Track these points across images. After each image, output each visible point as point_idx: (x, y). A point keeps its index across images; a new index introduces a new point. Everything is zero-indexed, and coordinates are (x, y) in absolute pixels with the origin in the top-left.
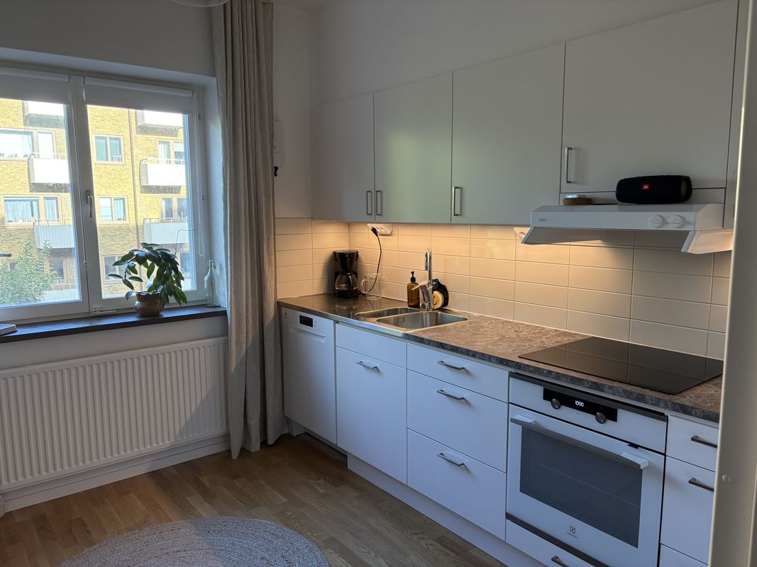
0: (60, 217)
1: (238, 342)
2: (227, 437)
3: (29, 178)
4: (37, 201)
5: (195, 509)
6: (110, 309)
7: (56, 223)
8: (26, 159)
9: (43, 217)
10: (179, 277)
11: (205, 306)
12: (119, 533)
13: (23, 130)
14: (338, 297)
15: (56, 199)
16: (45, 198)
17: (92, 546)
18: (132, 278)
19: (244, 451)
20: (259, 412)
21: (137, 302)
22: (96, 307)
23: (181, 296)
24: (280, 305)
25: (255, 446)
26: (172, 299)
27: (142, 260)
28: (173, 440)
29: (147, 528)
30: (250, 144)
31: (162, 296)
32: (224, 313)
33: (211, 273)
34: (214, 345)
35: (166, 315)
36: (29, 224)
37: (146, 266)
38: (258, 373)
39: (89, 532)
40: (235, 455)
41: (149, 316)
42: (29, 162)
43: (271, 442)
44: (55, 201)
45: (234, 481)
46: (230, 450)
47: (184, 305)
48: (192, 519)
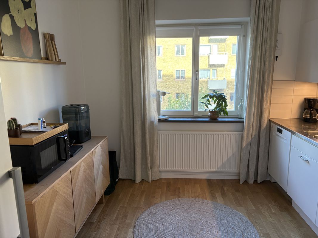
0: (217, 77)
1: (248, 135)
2: (239, 174)
3: (208, 62)
4: (210, 71)
5: (217, 198)
6: (200, 115)
7: (215, 79)
8: (208, 55)
9: (211, 77)
10: (226, 105)
11: (237, 118)
12: (189, 197)
13: (208, 44)
14: (304, 121)
15: (216, 70)
16: (212, 70)
17: (179, 198)
18: (208, 104)
19: (246, 182)
20: (255, 167)
21: (209, 113)
22: (196, 114)
23: (226, 113)
24: (270, 121)
25: (251, 181)
26: (222, 113)
27: (211, 97)
28: (216, 169)
29: (198, 199)
30: (263, 46)
31: (218, 112)
32: (243, 122)
33: (242, 104)
34: (237, 135)
35: (220, 120)
36: (206, 79)
37: (213, 100)
38: (256, 151)
39: (180, 193)
40: (241, 182)
41: (213, 119)
42: (209, 57)
43: (259, 181)
44: (216, 71)
45: (236, 193)
46: (239, 180)
47: (226, 116)
48: (214, 201)
